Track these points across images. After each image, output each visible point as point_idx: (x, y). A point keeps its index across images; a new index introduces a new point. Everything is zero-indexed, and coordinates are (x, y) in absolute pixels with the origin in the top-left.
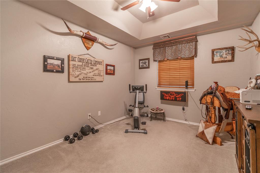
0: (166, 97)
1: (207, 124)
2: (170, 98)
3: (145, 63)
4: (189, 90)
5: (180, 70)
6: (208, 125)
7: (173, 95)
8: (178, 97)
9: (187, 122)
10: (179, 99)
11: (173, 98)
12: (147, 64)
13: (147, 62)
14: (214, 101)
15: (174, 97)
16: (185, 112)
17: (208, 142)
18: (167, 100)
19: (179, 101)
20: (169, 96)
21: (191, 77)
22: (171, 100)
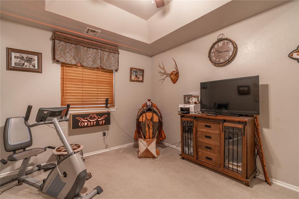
0: (83, 123)
1: (147, 140)
2: (89, 123)
3: (30, 60)
4: (111, 110)
5: (97, 83)
6: (150, 141)
7: (94, 118)
8: (101, 120)
9: (108, 149)
10: (102, 122)
11: (93, 123)
12: (36, 62)
13: (34, 60)
14: (154, 117)
15: (95, 121)
16: (105, 137)
17: (154, 157)
18: (84, 127)
19: (102, 125)
20: (89, 121)
21: (110, 94)
22: (91, 126)
